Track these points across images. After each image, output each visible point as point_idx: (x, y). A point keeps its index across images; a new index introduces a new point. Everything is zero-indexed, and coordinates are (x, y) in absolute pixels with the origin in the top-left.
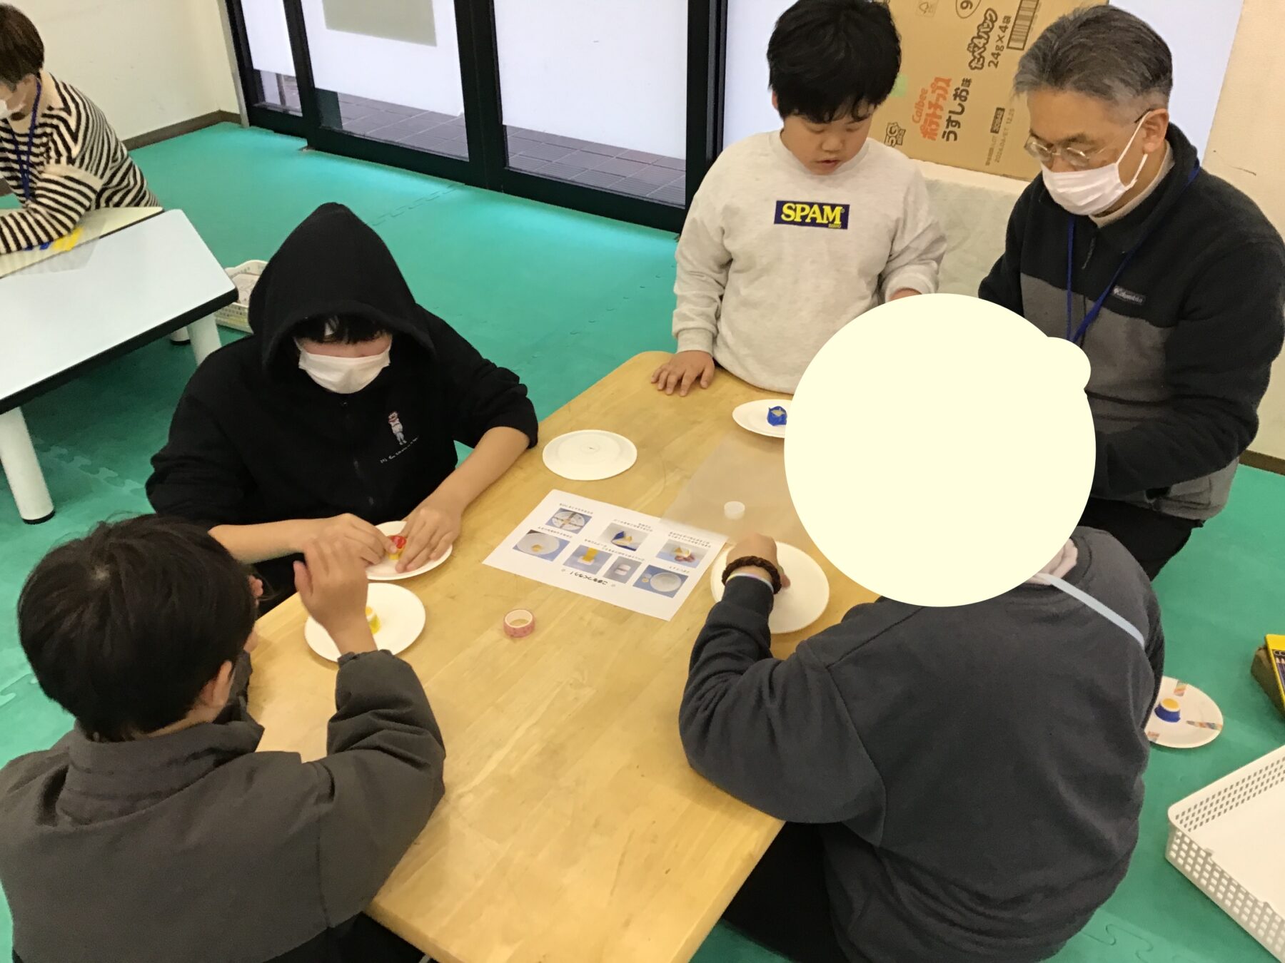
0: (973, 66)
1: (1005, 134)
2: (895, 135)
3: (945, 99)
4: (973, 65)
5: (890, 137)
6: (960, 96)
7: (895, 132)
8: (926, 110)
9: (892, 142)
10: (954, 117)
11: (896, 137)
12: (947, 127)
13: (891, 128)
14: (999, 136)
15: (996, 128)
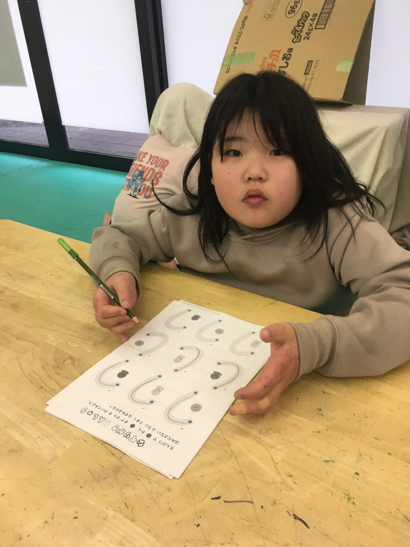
1: (313, 75)
3: (277, 60)
4: (295, 40)
6: (286, 58)
14: (309, 77)
15: (307, 72)
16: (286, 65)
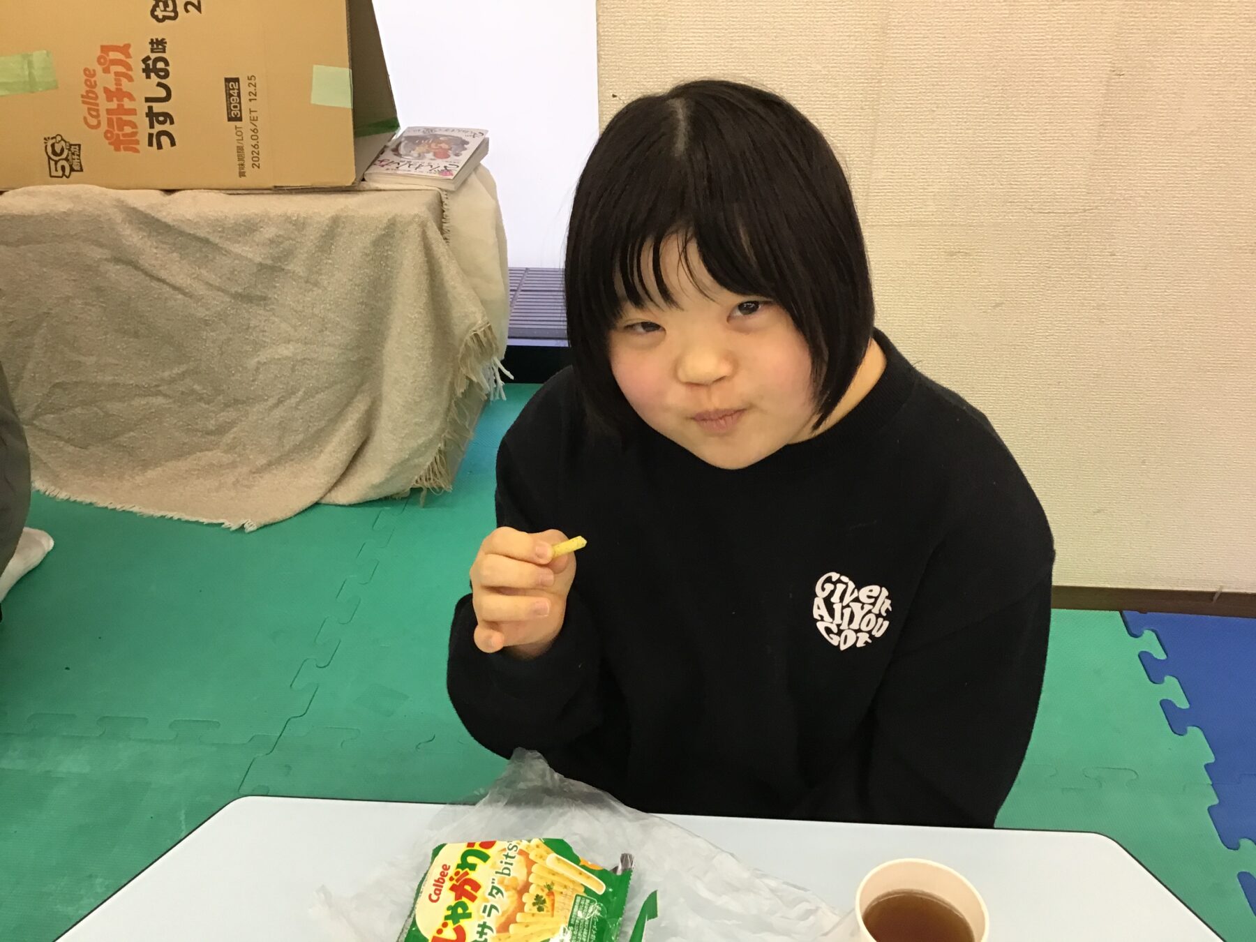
0: (160, 17)
1: (253, 120)
2: (64, 156)
3: (130, 79)
4: (159, 13)
5: (56, 162)
6: (157, 71)
7: (62, 150)
8: (104, 104)
9: (63, 168)
10: (157, 107)
11: (66, 159)
12: (152, 126)
13: (53, 146)
14: (245, 124)
15: (235, 112)
16: (162, 93)
